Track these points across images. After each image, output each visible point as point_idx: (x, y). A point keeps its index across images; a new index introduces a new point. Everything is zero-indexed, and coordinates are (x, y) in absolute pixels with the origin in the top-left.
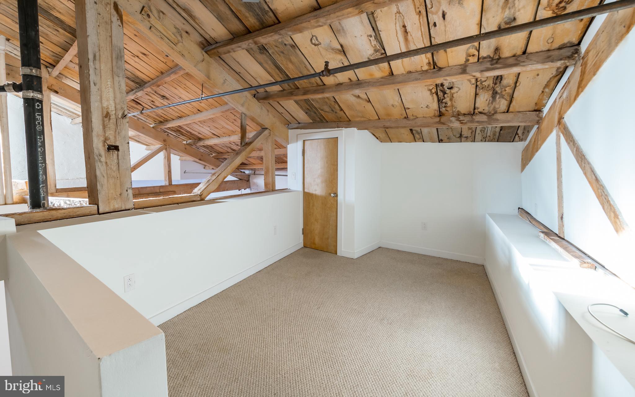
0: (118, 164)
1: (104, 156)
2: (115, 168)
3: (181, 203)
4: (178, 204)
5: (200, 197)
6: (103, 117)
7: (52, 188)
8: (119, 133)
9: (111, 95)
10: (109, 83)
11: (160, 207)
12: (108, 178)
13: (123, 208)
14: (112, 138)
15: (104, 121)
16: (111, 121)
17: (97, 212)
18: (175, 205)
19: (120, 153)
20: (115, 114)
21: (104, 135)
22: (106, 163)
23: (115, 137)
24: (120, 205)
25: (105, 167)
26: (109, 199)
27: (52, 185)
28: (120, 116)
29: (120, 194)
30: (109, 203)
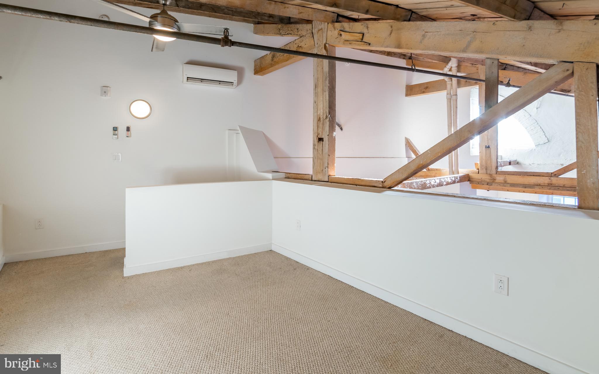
0: (322, 150)
1: (316, 146)
2: (321, 153)
3: (359, 185)
4: (356, 185)
5: (382, 184)
6: (318, 121)
7: (493, 170)
8: (324, 129)
9: (322, 105)
10: (321, 98)
11: (342, 184)
12: (317, 159)
13: (323, 180)
14: (321, 133)
15: (318, 123)
16: (321, 122)
17: (311, 179)
18: (353, 186)
19: (324, 142)
20: (323, 117)
21: (318, 132)
22: (317, 149)
23: (322, 132)
24: (321, 177)
25: (317, 152)
26: (317, 173)
27: (493, 167)
28: (325, 118)
29: (322, 170)
30: (317, 175)
